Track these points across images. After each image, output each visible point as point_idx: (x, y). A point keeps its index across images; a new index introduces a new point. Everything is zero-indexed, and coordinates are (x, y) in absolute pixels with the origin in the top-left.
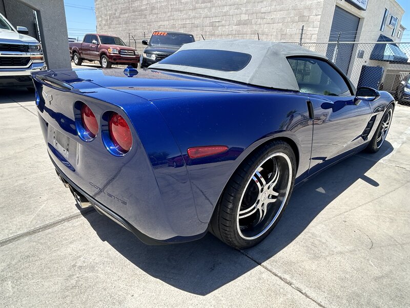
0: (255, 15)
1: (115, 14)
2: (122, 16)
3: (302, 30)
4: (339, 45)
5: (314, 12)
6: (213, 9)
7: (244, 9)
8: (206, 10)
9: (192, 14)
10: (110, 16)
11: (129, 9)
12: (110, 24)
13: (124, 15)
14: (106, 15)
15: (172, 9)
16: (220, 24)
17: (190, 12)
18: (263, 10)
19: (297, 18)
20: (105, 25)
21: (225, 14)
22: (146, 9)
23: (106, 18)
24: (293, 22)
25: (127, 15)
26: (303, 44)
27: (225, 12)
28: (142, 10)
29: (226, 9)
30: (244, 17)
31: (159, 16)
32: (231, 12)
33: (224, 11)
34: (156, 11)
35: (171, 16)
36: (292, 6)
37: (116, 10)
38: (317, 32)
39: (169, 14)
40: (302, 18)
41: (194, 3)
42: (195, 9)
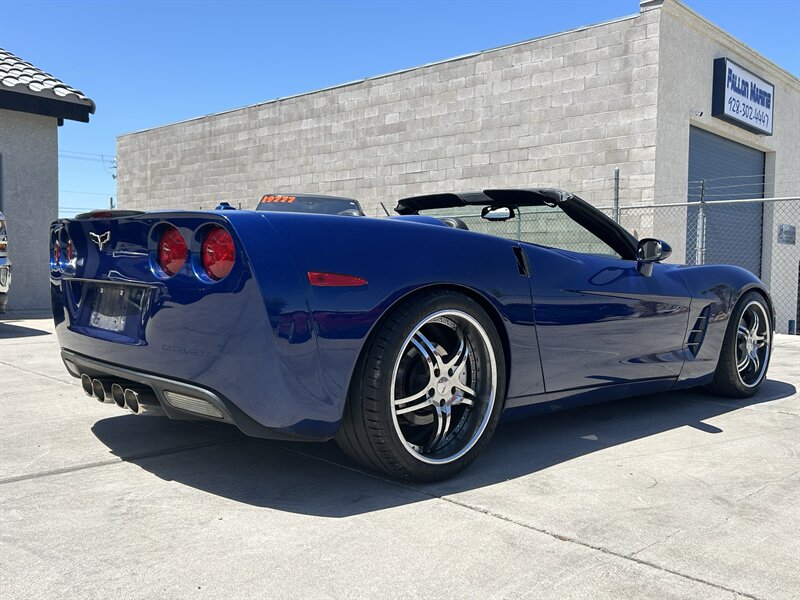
0: (504, 155)
1: (166, 165)
2: (184, 169)
3: (617, 179)
4: (706, 208)
5: (639, 142)
6: (407, 146)
7: (478, 143)
8: (390, 149)
9: (356, 158)
10: (153, 171)
11: (202, 152)
12: (153, 188)
13: (190, 167)
14: (143, 168)
15: (308, 148)
16: (425, 177)
17: (352, 155)
18: (522, 142)
19: (602, 155)
20: (139, 191)
21: (436, 156)
22: (245, 152)
23: (143, 174)
24: (595, 164)
25: (196, 166)
26: (624, 211)
27: (434, 151)
28: (235, 154)
29: (436, 144)
30: (480, 160)
31: (278, 165)
32: (450, 150)
33: (432, 148)
34: (270, 155)
35: (307, 163)
36: (588, 130)
37: (169, 156)
38: (652, 184)
39: (301, 160)
40: (613, 154)
41: (361, 135)
42: (363, 146)
